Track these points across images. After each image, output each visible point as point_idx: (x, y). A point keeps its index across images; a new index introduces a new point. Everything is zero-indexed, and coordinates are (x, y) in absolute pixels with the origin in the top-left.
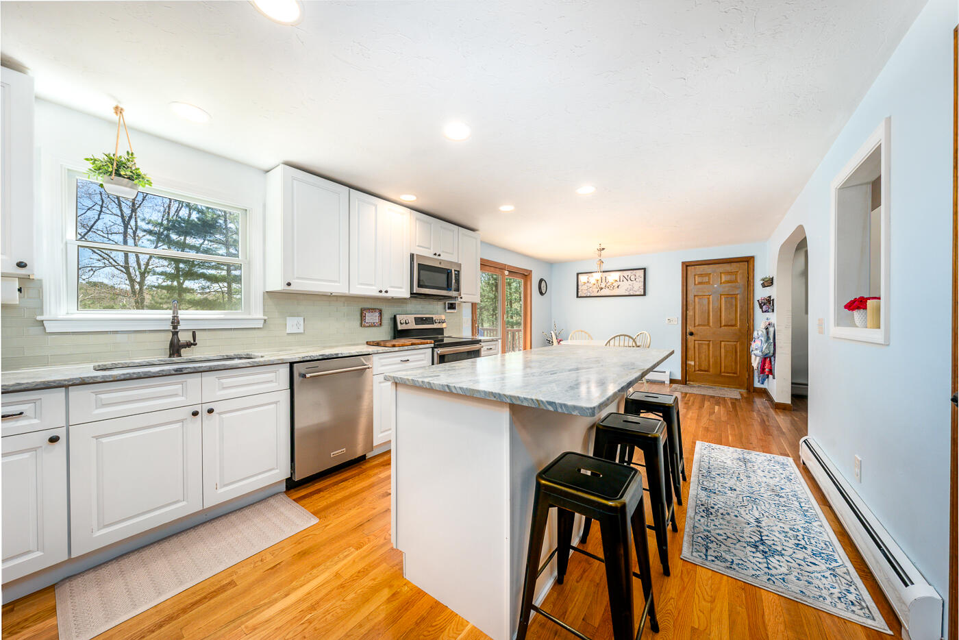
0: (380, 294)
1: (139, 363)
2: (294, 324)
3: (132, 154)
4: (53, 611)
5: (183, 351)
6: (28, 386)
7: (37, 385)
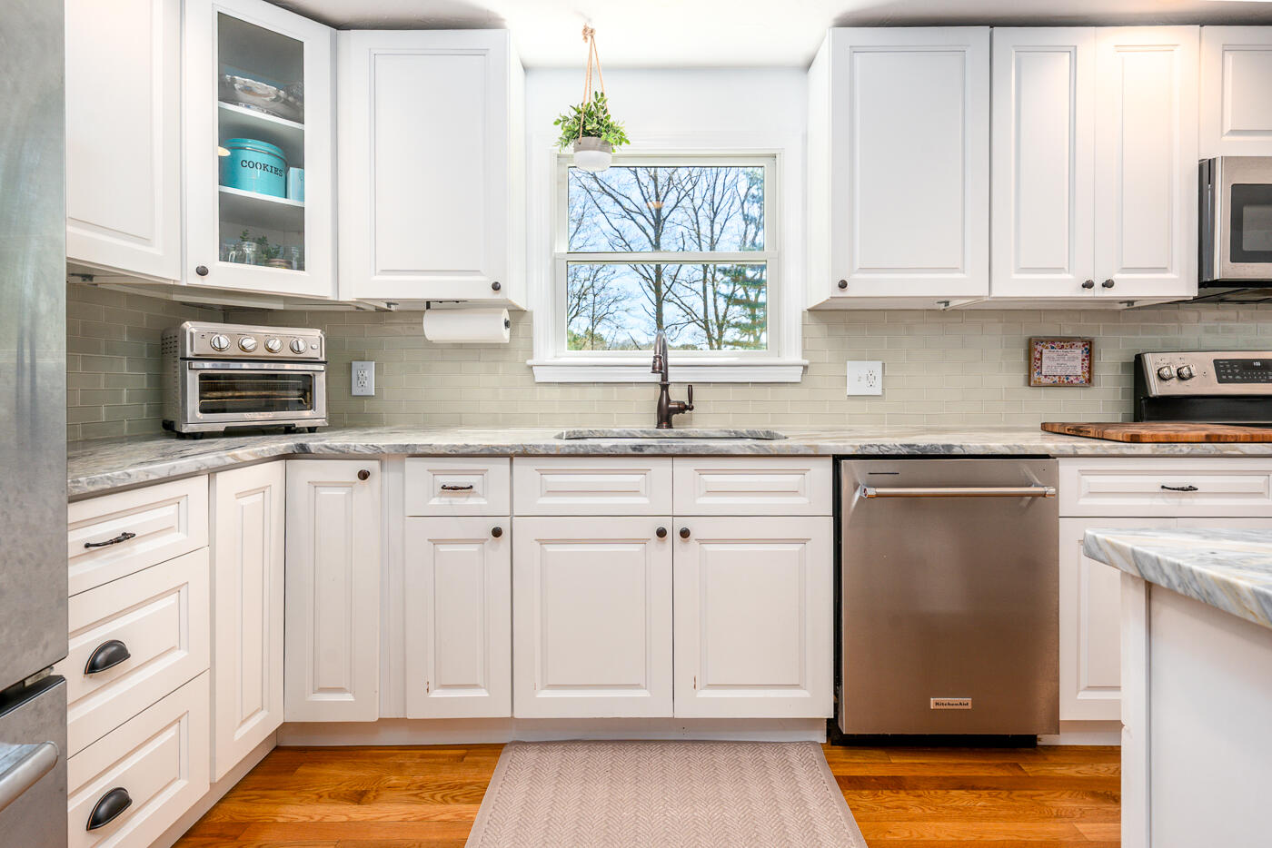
0: (1088, 293)
1: (618, 433)
2: (862, 376)
3: (602, 94)
4: (476, 795)
5: (675, 417)
6: (475, 449)
7: (482, 450)
